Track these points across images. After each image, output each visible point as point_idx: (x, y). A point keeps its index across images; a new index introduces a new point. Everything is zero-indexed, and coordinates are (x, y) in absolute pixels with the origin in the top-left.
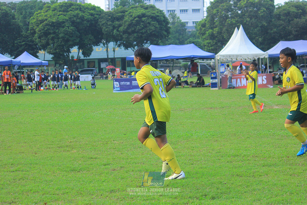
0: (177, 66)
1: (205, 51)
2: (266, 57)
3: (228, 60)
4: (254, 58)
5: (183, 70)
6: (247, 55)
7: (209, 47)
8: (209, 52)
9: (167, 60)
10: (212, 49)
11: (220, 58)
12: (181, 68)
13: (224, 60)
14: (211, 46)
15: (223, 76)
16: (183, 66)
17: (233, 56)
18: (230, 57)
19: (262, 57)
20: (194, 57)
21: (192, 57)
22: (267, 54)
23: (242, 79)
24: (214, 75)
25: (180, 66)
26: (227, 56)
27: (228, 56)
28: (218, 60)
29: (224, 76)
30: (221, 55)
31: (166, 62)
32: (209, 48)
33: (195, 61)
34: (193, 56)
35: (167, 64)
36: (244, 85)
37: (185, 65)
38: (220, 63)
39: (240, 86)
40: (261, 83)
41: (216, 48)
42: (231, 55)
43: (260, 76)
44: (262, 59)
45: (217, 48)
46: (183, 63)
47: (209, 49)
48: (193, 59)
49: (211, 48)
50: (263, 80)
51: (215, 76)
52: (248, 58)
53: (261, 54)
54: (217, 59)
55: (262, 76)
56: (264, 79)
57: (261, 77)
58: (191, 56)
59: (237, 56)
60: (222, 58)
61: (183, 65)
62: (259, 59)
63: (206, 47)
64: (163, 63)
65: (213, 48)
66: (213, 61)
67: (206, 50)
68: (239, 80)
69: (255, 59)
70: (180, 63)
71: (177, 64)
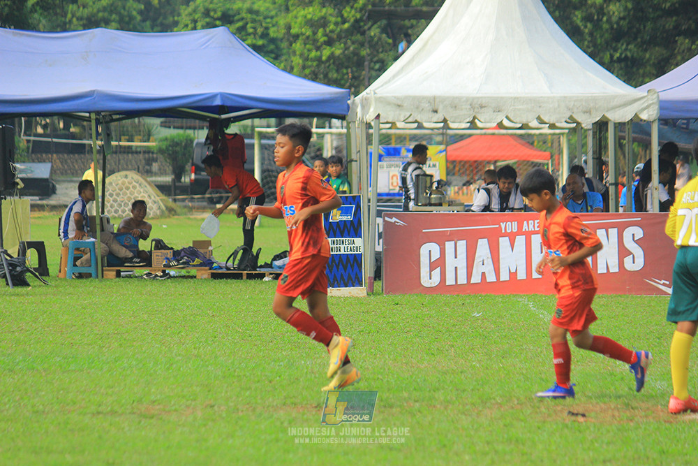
0: (128, 150)
1: (290, 70)
2: (644, 116)
3: (420, 126)
4: (572, 119)
5: (162, 172)
6: (536, 102)
7: (318, 49)
8: (314, 77)
9: (68, 117)
10: (332, 56)
11: (378, 117)
12: (149, 162)
13: (400, 125)
14: (330, 43)
15: (394, 220)
16: (161, 151)
17: (454, 103)
18: (436, 111)
19: (624, 115)
20: (229, 103)
21: (218, 102)
22: (653, 99)
23: (504, 242)
24: (346, 211)
25: (148, 151)
26: (417, 102)
27: (425, 105)
28: (369, 126)
29: (400, 223)
30: (382, 101)
31: (67, 127)
32: (313, 54)
33: (233, 129)
34: (223, 96)
35: (73, 136)
36: (513, 275)
37: (174, 143)
38: (375, 139)
39: (491, 278)
40: (614, 269)
41: (356, 53)
42: (443, 100)
43: (607, 227)
44: (620, 126)
45: (364, 52)
46: (162, 133)
47: (319, 59)
48: (224, 116)
49: (326, 52)
50: (623, 252)
51: (349, 218)
52: (543, 122)
53: (614, 97)
54: (362, 122)
55: (621, 228)
56: (629, 244)
57: (613, 232)
58: (214, 96)
59: (478, 105)
60: (388, 115)
61: (164, 145)
62: (602, 125)
63: (298, 46)
64: (45, 127)
65: (338, 52)
66: (334, 130)
67: (297, 61)
68: (483, 246)
69: (578, 123)
70: (148, 136)
71: (131, 140)
